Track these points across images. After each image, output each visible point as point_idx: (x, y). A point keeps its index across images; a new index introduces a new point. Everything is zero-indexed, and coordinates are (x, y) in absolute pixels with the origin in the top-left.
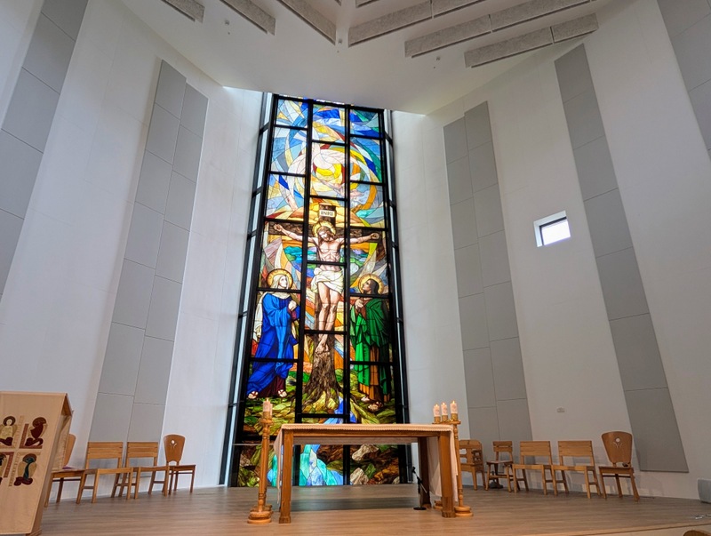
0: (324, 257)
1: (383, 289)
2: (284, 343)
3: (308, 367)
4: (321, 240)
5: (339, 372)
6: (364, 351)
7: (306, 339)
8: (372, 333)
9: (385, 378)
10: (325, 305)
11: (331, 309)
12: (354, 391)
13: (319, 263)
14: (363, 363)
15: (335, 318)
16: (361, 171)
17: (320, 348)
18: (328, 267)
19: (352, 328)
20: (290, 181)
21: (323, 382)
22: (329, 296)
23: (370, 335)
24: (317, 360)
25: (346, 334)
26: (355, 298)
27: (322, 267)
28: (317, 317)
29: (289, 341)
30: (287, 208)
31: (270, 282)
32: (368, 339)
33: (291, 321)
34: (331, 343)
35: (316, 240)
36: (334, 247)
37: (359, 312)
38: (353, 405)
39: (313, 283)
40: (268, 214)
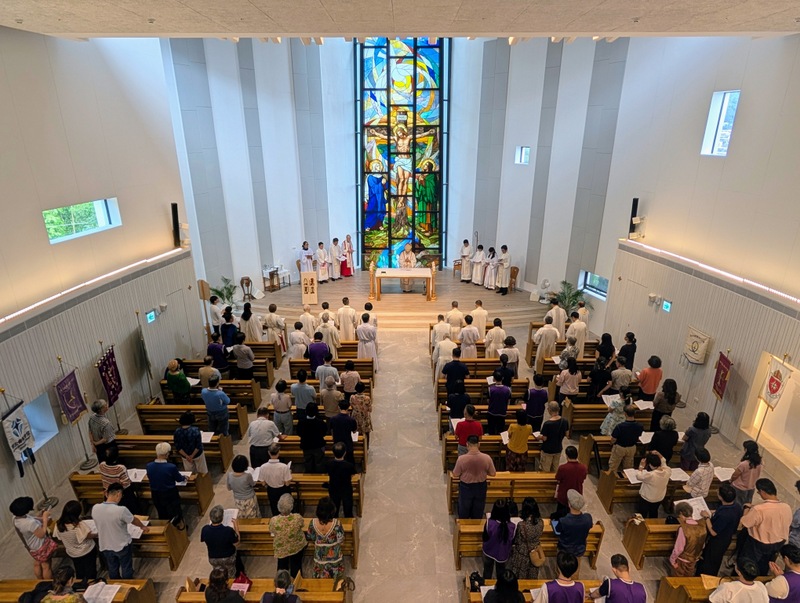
0: (401, 149)
1: (436, 168)
2: (381, 203)
3: (393, 215)
4: (399, 138)
5: (410, 217)
6: (423, 206)
7: (392, 200)
8: (428, 195)
10: (402, 180)
11: (405, 182)
12: (417, 226)
13: (398, 154)
14: (423, 212)
15: (408, 187)
16: (425, 79)
17: (400, 205)
18: (403, 156)
19: (417, 193)
20: (377, 94)
21: (402, 223)
22: (404, 174)
23: (427, 197)
24: (398, 211)
25: (413, 196)
26: (419, 175)
27: (400, 156)
28: (398, 187)
29: (384, 202)
30: (377, 116)
31: (371, 168)
32: (426, 199)
33: (383, 191)
34: (405, 202)
35: (396, 138)
36: (406, 142)
37: (421, 183)
38: (416, 233)
39: (395, 167)
40: (366, 122)
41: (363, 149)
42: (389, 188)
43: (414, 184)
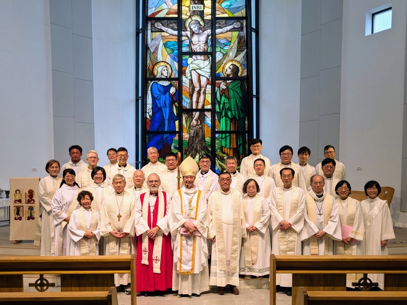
0: (196, 48)
2: (169, 120)
3: (186, 136)
4: (193, 33)
5: (208, 139)
6: (226, 123)
7: (184, 117)
8: (233, 109)
9: (241, 142)
10: (197, 89)
11: (202, 92)
12: (218, 152)
13: (192, 53)
15: (205, 98)
17: (194, 122)
18: (199, 57)
19: (217, 106)
21: (197, 147)
22: (199, 81)
23: (231, 111)
24: (192, 132)
25: (213, 111)
26: (220, 81)
27: (194, 57)
28: (191, 99)
29: (172, 118)
30: (164, 6)
31: (155, 72)
32: (229, 114)
34: (202, 118)
35: (188, 33)
36: (203, 38)
37: (223, 92)
39: (187, 71)
40: (150, 13)
41: (146, 48)
42: (180, 100)
43: (214, 94)
